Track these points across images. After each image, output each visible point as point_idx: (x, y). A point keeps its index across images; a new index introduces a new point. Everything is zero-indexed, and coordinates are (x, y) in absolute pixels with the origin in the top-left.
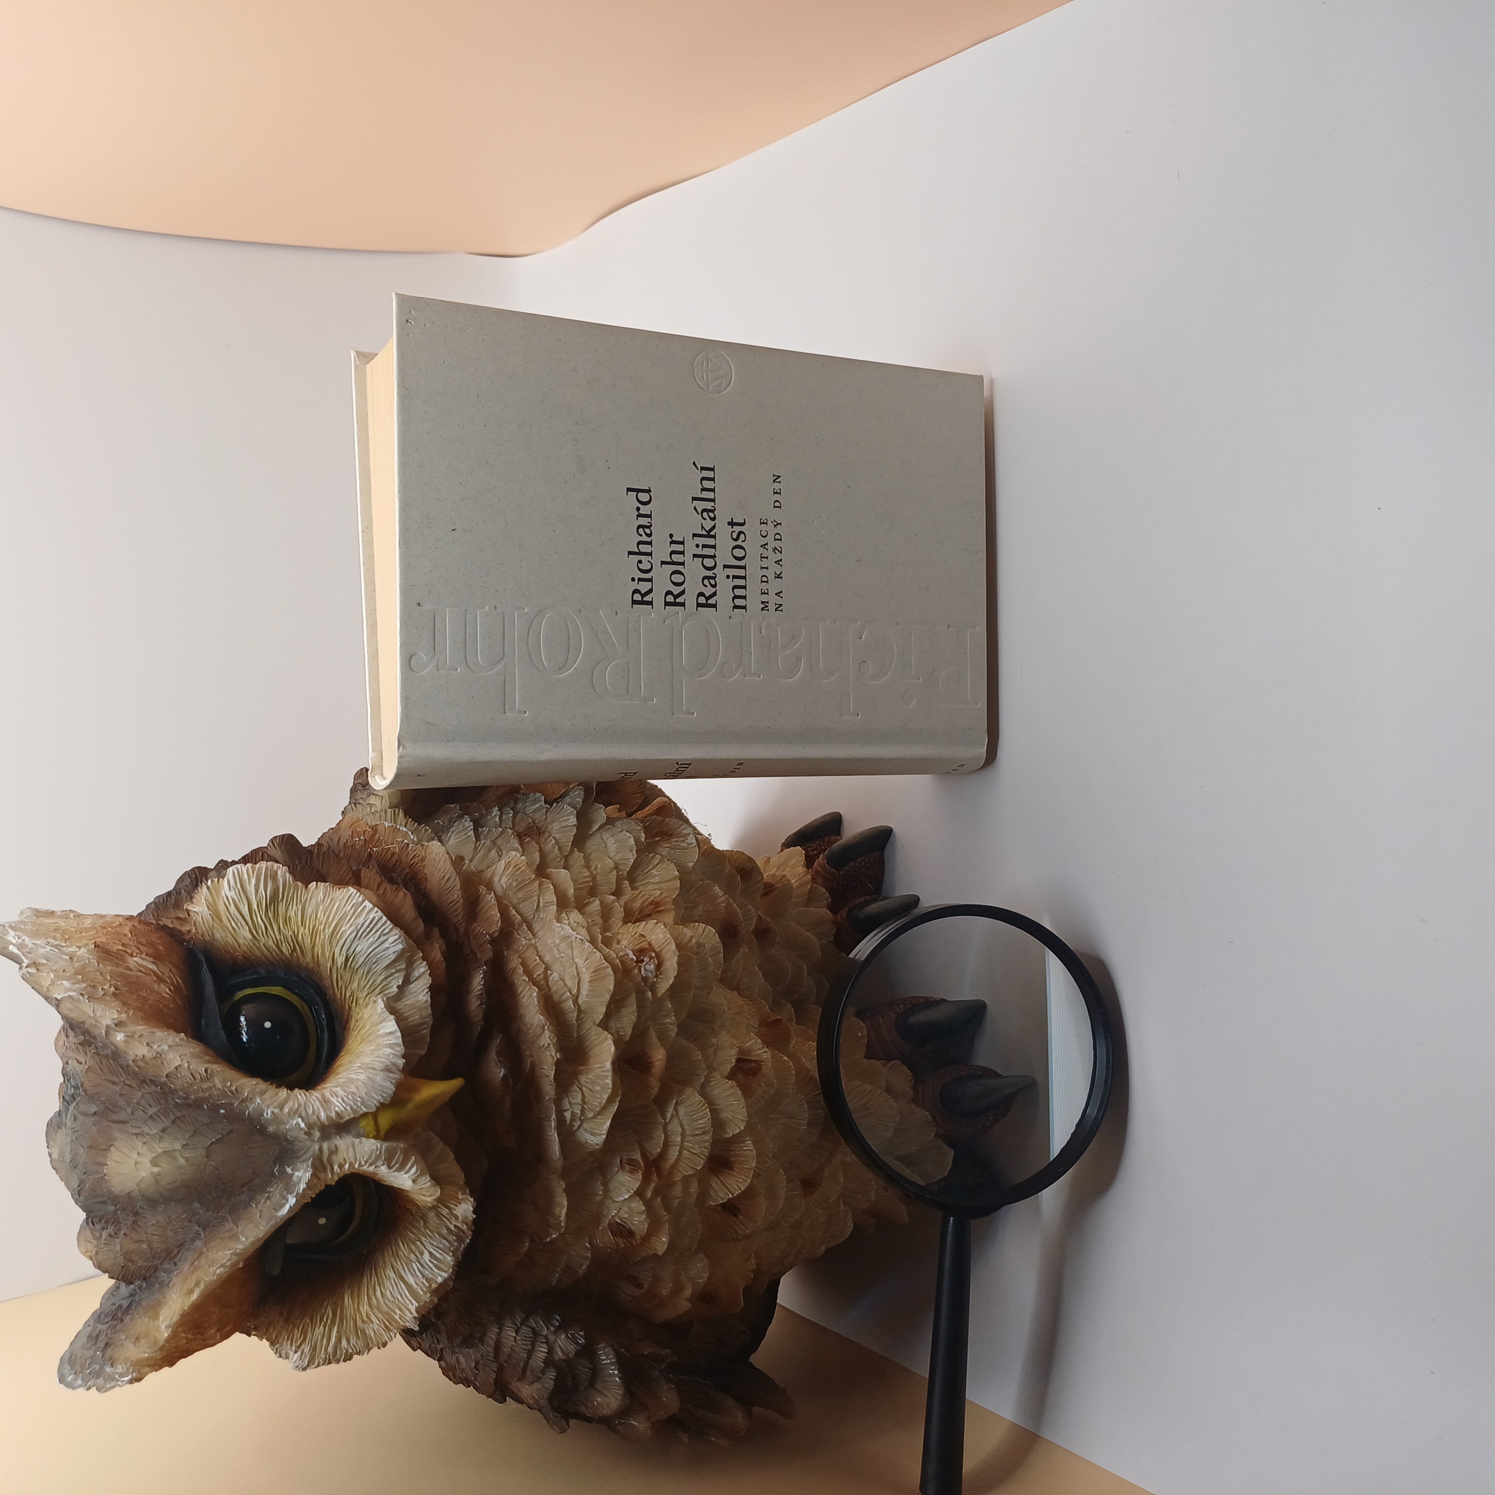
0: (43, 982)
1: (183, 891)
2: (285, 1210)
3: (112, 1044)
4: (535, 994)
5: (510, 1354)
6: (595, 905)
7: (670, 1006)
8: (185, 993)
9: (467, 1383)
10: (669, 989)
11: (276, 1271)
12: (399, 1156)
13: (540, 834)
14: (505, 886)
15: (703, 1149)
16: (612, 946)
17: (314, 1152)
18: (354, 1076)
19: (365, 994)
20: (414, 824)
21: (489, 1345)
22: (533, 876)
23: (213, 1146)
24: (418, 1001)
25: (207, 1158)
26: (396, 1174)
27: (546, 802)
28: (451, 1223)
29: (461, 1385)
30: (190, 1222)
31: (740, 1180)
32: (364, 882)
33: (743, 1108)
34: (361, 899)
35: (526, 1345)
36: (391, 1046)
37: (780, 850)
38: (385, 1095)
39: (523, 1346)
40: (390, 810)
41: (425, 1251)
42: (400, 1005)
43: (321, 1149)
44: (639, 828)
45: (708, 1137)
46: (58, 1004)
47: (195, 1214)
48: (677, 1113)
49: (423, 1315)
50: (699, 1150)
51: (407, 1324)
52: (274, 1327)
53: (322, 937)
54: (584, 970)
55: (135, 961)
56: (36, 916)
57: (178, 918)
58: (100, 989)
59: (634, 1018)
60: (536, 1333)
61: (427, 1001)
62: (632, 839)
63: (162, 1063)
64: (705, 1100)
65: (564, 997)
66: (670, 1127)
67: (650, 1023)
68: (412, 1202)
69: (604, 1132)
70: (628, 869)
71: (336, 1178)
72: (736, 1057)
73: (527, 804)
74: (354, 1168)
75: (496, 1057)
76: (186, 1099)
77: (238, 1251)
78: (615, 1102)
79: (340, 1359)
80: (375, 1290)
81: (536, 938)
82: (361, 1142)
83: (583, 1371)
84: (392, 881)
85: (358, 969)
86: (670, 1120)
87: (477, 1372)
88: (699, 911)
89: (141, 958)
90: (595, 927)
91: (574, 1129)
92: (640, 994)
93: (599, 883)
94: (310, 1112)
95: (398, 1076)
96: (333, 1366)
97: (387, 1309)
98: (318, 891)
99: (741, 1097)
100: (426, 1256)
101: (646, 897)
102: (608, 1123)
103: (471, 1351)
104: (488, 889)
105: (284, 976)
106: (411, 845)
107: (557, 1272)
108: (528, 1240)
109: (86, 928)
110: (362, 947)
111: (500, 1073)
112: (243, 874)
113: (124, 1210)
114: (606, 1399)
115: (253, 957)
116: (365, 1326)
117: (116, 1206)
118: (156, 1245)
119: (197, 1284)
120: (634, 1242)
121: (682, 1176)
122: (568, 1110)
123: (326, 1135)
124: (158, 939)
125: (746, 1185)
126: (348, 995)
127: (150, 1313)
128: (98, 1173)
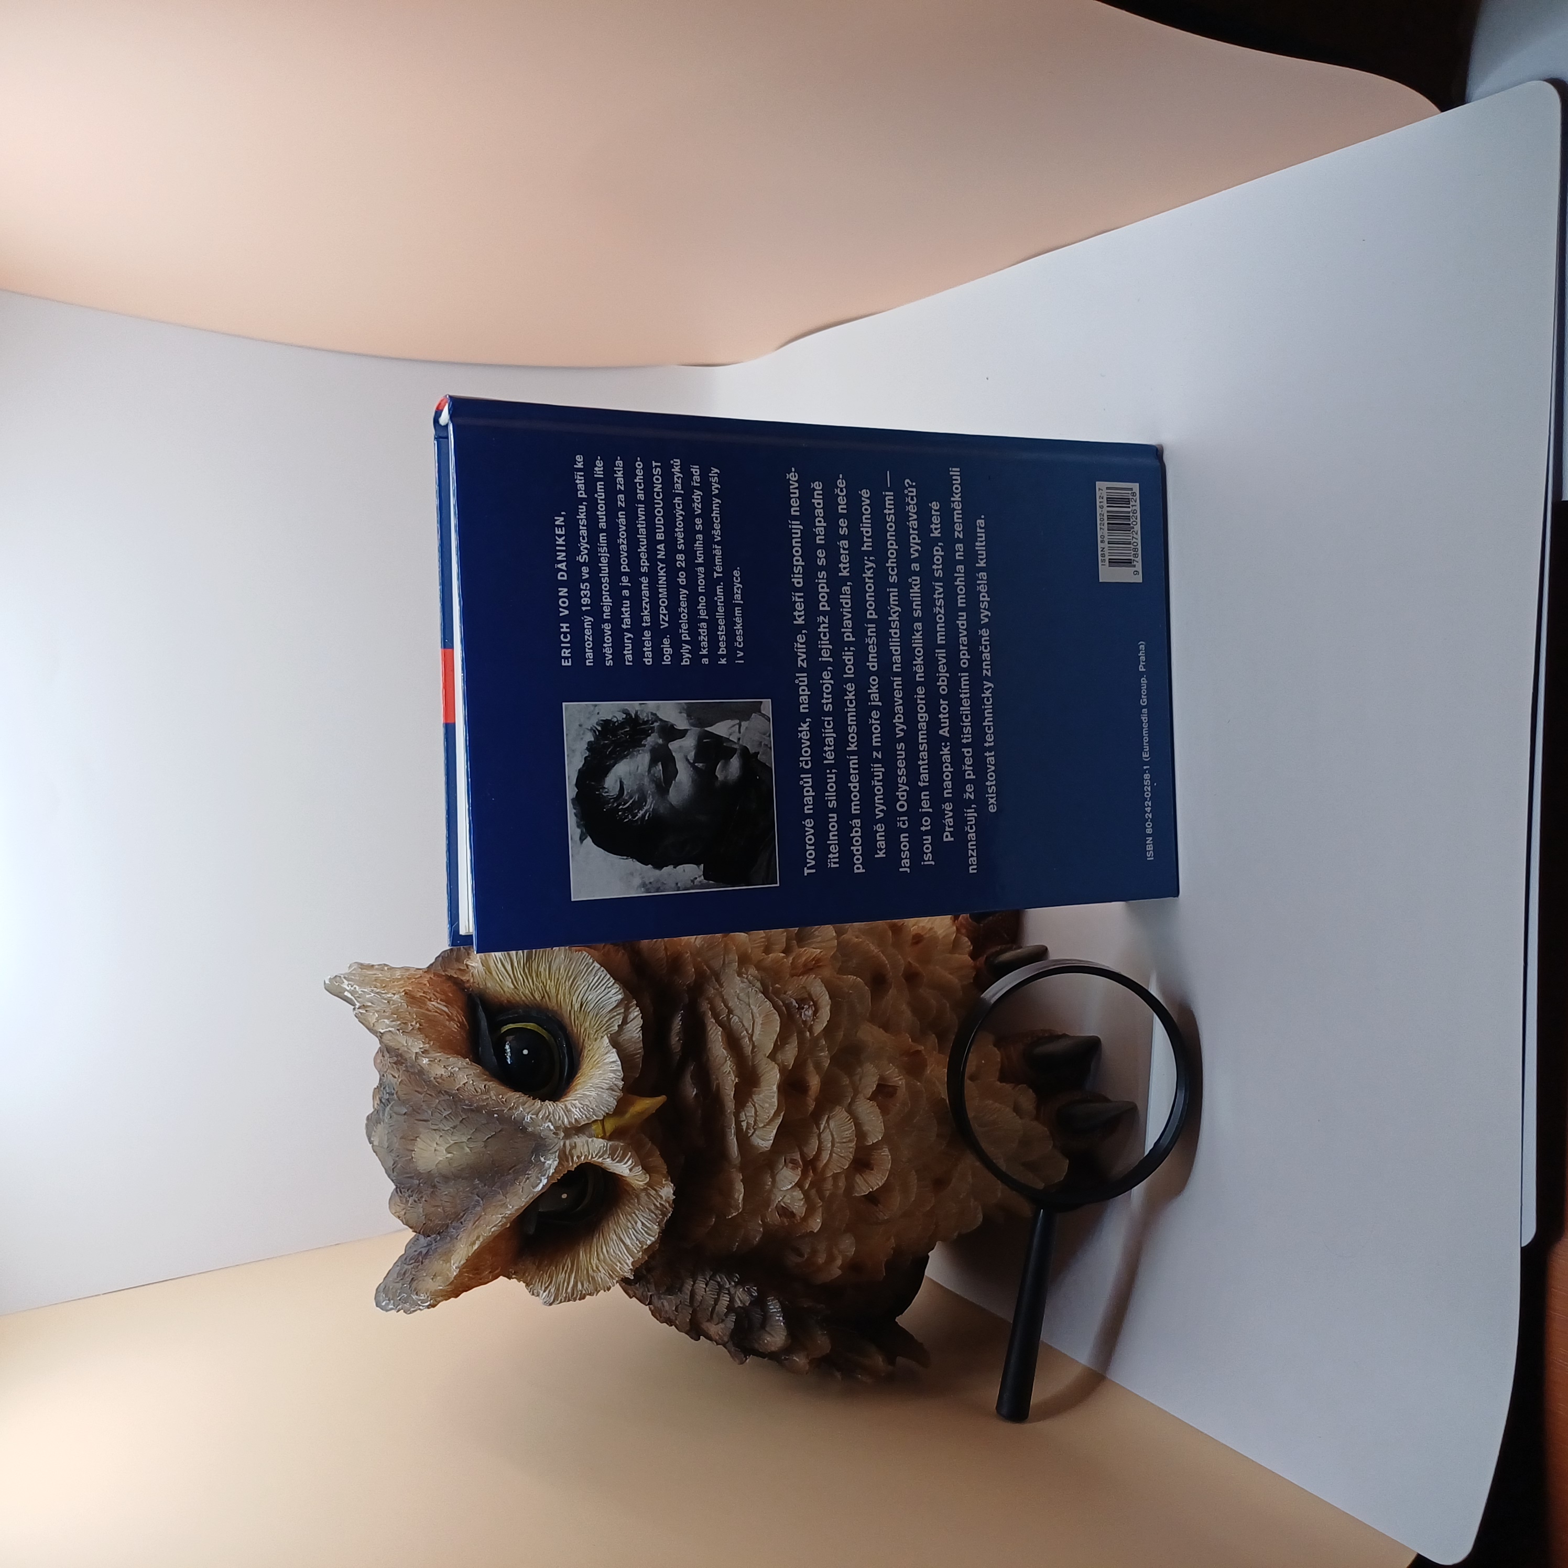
0: (370, 1019)
2: (539, 1188)
3: (419, 1065)
4: (720, 1033)
5: (701, 1300)
6: (769, 962)
7: (824, 1043)
8: (468, 1027)
9: (670, 1322)
10: (824, 1030)
11: (531, 1230)
12: (619, 1152)
14: (698, 946)
15: (849, 1153)
16: (779, 995)
17: (560, 1146)
18: (588, 1093)
19: (595, 1031)
21: (687, 1294)
23: (488, 1140)
24: (633, 1037)
25: (486, 1148)
26: (618, 1164)
28: (657, 1202)
29: (665, 1324)
30: (471, 1193)
31: (878, 1178)
33: (881, 1123)
34: (591, 961)
35: (714, 1295)
36: (614, 1071)
38: (609, 1108)
39: (713, 1296)
41: (639, 1221)
42: (620, 1040)
43: (564, 1145)
45: (853, 1144)
46: (381, 1036)
47: (475, 1187)
48: (828, 1125)
49: (637, 1268)
50: (846, 1154)
51: (625, 1274)
52: (529, 1273)
53: (564, 988)
54: (758, 1015)
55: (433, 1005)
56: (362, 969)
57: (460, 970)
58: (410, 1025)
59: (795, 1052)
60: (721, 1287)
61: (639, 1037)
63: (454, 1080)
64: (851, 1116)
65: (742, 1035)
66: (822, 1136)
67: (808, 1056)
68: (628, 1184)
69: (772, 1138)
71: (575, 1166)
72: (877, 1082)
74: (588, 1159)
75: (690, 1080)
76: (470, 1106)
77: (507, 1215)
78: (780, 1116)
79: (577, 1296)
80: (602, 1249)
81: (723, 987)
82: (592, 1141)
83: (757, 1316)
85: (589, 1012)
86: (823, 1131)
87: (677, 1314)
88: (852, 962)
89: (438, 1003)
90: (768, 981)
91: (749, 1135)
92: (801, 1034)
93: (772, 942)
95: (620, 1094)
96: (571, 1303)
97: (610, 1262)
99: (880, 1114)
100: (639, 1224)
101: (808, 955)
102: (775, 1131)
103: (672, 1298)
105: (535, 1015)
107: (737, 1242)
108: (714, 1216)
109: (397, 979)
111: (694, 1091)
113: (425, 1183)
114: (773, 1339)
115: (514, 1001)
116: (595, 1274)
117: (419, 1180)
118: (448, 1209)
119: (478, 1238)
120: (796, 1222)
121: (832, 1173)
122: (744, 1121)
123: (568, 1135)
124: (447, 986)
125: (883, 1182)
126: (582, 1031)
127: (444, 1258)
128: (407, 1156)
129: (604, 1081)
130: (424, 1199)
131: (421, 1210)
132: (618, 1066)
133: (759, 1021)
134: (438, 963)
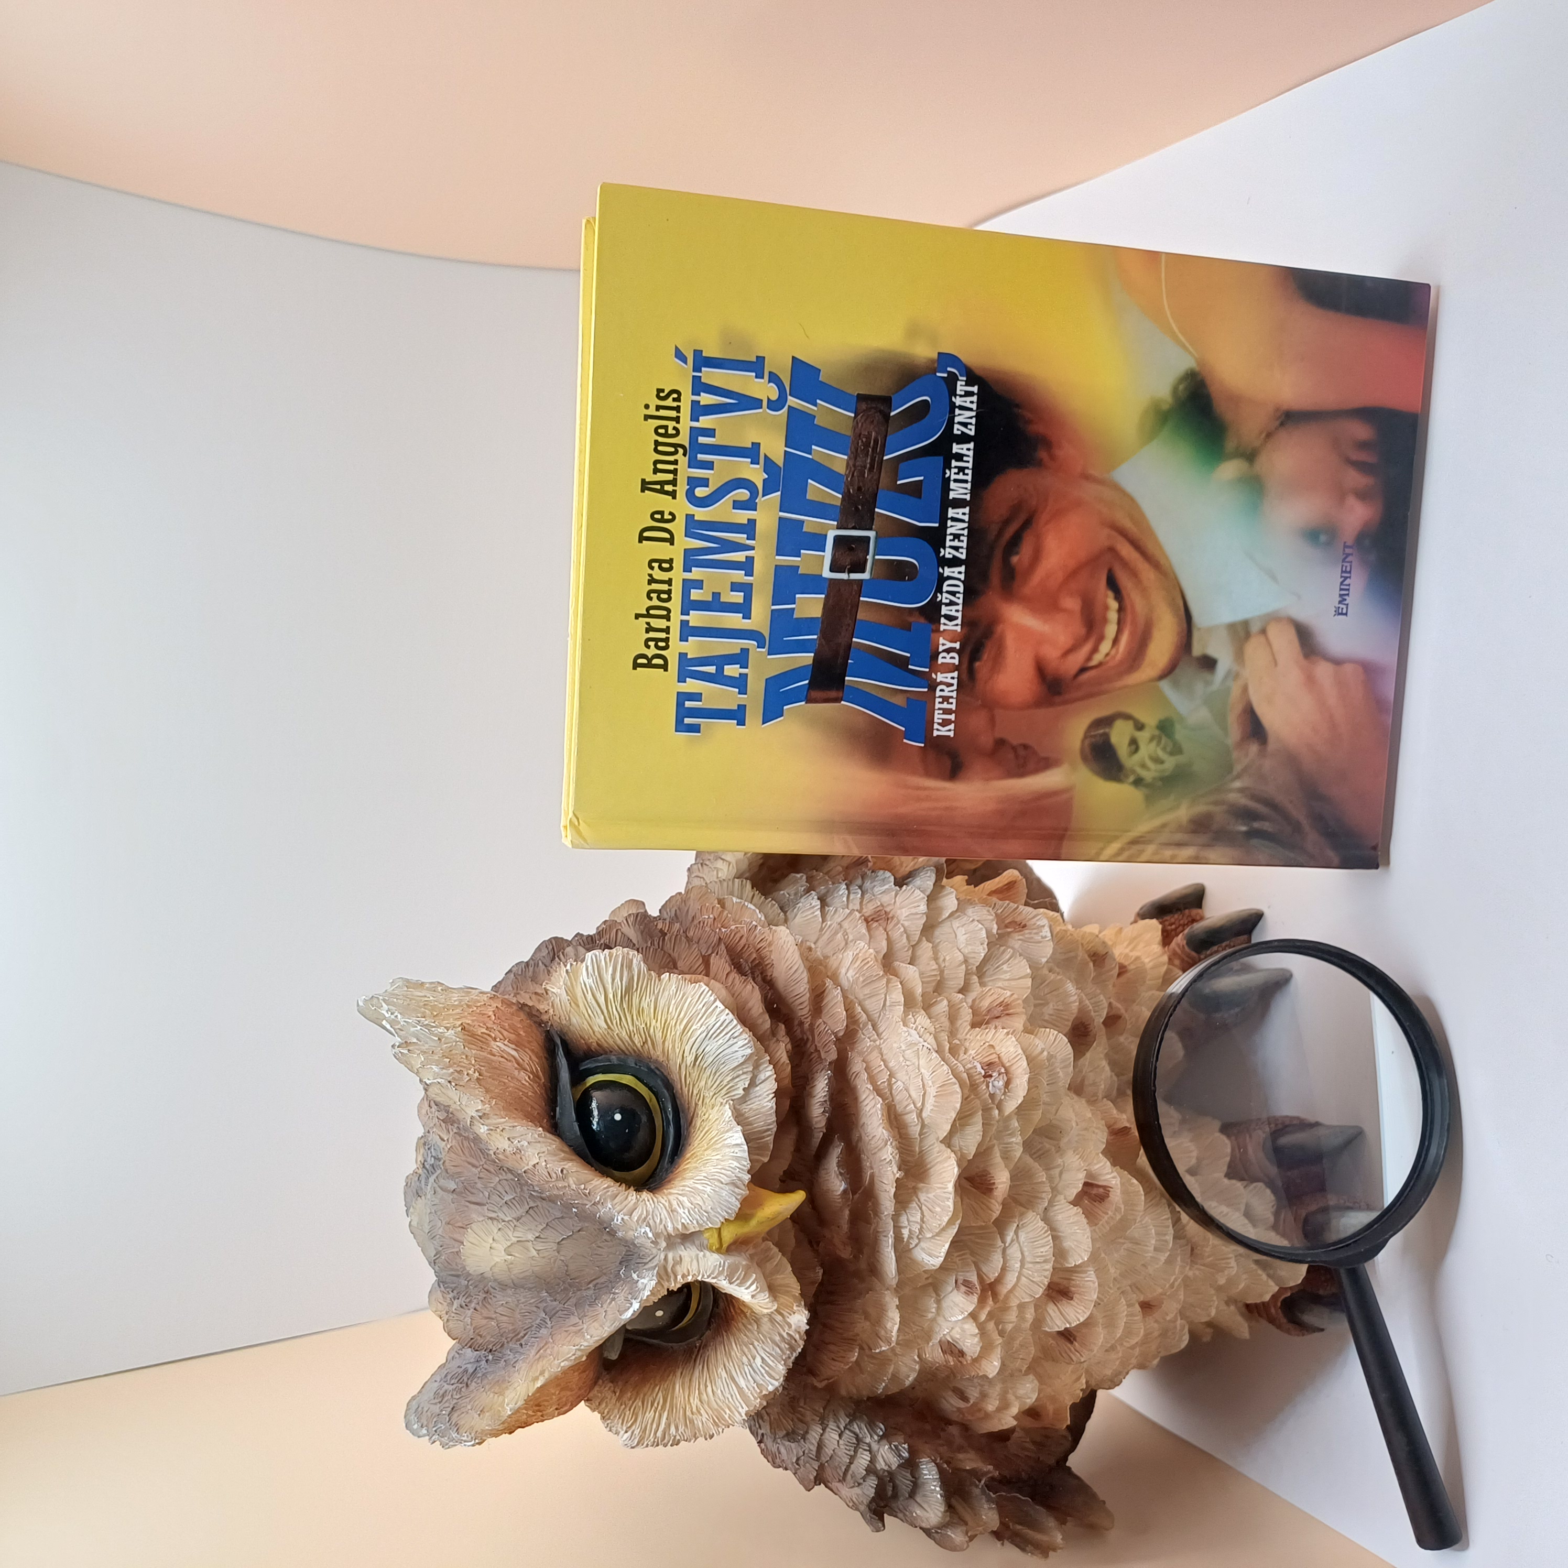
0: (413, 1063)
1: (540, 963)
2: (628, 1315)
3: (476, 1133)
4: (879, 1106)
5: (832, 1456)
6: (942, 1006)
7: (1016, 1124)
8: (543, 1080)
10: (1019, 1108)
11: (614, 1356)
12: (740, 1273)
13: (888, 919)
14: (851, 980)
15: (1043, 1278)
16: (959, 1055)
17: (660, 1261)
18: (700, 1187)
19: (712, 1094)
20: (761, 897)
21: (811, 1443)
22: (882, 973)
23: (563, 1242)
24: (764, 1107)
25: (558, 1252)
26: (737, 1288)
27: (895, 884)
28: (784, 1331)
30: (537, 1308)
31: (1080, 1311)
32: (713, 969)
33: (1088, 1238)
34: (712, 998)
35: (849, 1450)
36: (737, 1159)
37: (1132, 919)
38: (730, 1211)
39: (847, 1451)
40: (736, 880)
41: (757, 1355)
42: (745, 1108)
43: (666, 1259)
44: (991, 917)
45: (1049, 1266)
46: (426, 1085)
47: (542, 1301)
48: (1017, 1237)
50: (1038, 1279)
52: (606, 1403)
53: (673, 1033)
54: (930, 1083)
55: (498, 1046)
56: (407, 987)
57: (536, 993)
58: (466, 1074)
59: (979, 1138)
60: (859, 1440)
61: (772, 1107)
62: (984, 932)
63: (521, 1158)
64: (1048, 1225)
65: (907, 1108)
66: (1009, 1252)
67: (995, 1141)
69: (943, 1255)
70: (978, 964)
71: (679, 1286)
72: (1083, 1182)
73: (875, 883)
74: (697, 1279)
75: (836, 1168)
76: (540, 1193)
77: (582, 1347)
78: (954, 1224)
79: (669, 1442)
80: (706, 1387)
81: (880, 1039)
82: (704, 1256)
83: (904, 1482)
84: (741, 972)
85: (706, 1068)
86: (1010, 1244)
87: (797, 1467)
88: (1049, 1010)
89: (506, 1045)
90: (943, 1034)
91: (911, 1246)
92: (986, 1110)
93: (946, 977)
94: (658, 1221)
95: (744, 1191)
96: (661, 1447)
97: (716, 1406)
98: (670, 981)
99: (1087, 1226)
100: (758, 1361)
101: (995, 996)
102: (947, 1246)
103: (793, 1445)
104: (834, 984)
105: (633, 1065)
106: (759, 928)
107: (884, 1381)
108: (857, 1350)
109: (453, 1005)
110: (712, 1047)
111: (840, 1186)
112: (601, 961)
113: (476, 1287)
114: (925, 1513)
115: (606, 1045)
116: (694, 1417)
117: (468, 1281)
118: (505, 1325)
119: (542, 1373)
120: (965, 1363)
121: (1018, 1302)
122: (906, 1227)
123: (671, 1245)
124: (519, 1021)
125: (1086, 1316)
126: (695, 1092)
127: (497, 1389)
128: (454, 1247)
129: (723, 1171)
130: (473, 1305)
131: (468, 1320)
132: (744, 1151)
133: (932, 1091)
134: (509, 982)
